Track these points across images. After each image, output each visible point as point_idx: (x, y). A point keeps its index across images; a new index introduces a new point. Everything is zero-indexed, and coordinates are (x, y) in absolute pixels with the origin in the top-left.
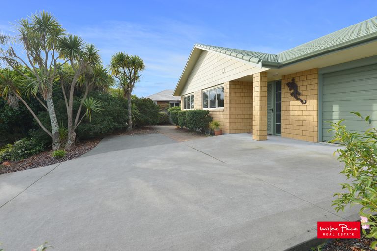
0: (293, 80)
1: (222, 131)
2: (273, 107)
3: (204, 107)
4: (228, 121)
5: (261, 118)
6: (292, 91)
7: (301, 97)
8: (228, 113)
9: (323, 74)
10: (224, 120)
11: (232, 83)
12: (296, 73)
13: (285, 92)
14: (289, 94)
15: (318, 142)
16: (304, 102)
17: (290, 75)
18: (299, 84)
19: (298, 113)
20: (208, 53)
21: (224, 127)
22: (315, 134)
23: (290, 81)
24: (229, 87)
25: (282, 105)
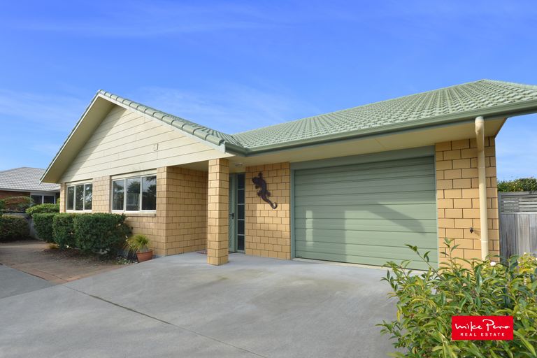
0: (260, 174)
1: (151, 252)
2: (233, 212)
3: (114, 208)
4: (163, 233)
5: (220, 230)
6: (259, 189)
7: (271, 199)
8: (163, 220)
9: (295, 171)
10: (155, 232)
11: (173, 170)
12: (264, 165)
13: (251, 191)
14: (255, 194)
15: (291, 259)
16: (274, 205)
17: (256, 167)
18: (268, 180)
19: (268, 220)
20: (126, 113)
21: (155, 245)
22: (287, 249)
23: (256, 175)
24: (165, 177)
25: (246, 208)
